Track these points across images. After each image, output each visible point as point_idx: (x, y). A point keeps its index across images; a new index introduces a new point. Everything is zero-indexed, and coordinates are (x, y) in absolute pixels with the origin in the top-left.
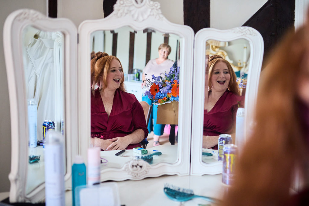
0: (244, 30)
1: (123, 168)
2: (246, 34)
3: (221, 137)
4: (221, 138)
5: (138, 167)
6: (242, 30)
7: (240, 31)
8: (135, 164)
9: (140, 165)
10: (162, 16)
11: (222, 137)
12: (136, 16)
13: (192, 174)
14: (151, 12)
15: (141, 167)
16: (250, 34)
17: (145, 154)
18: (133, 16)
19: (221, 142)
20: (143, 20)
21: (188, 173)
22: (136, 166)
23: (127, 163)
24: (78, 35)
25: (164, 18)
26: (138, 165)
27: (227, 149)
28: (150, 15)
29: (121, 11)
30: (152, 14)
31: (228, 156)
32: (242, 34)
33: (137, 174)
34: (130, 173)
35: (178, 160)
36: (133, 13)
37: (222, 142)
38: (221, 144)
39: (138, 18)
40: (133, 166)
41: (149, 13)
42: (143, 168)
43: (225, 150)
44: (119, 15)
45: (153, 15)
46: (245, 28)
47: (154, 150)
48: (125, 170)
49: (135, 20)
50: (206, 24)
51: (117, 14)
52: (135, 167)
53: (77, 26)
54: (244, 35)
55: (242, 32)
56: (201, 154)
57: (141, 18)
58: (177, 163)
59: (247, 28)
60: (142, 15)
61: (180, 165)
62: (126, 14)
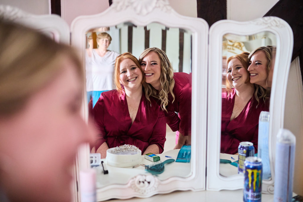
0: (269, 21)
1: (129, 185)
2: (272, 25)
3: (241, 146)
4: (241, 147)
5: (146, 183)
6: (266, 21)
7: (264, 23)
8: (141, 180)
9: (148, 180)
10: (169, 8)
11: (243, 145)
12: (139, 8)
13: (209, 188)
14: (156, 3)
15: (149, 183)
16: (277, 26)
17: (157, 161)
18: (135, 9)
19: (241, 151)
20: (148, 14)
21: (203, 189)
22: (143, 182)
23: (133, 178)
24: (71, 34)
25: (173, 10)
26: (145, 180)
27: (250, 164)
28: (156, 7)
29: (121, 4)
30: (158, 5)
31: (250, 171)
32: (267, 26)
33: (145, 191)
34: (137, 190)
35: (192, 173)
36: (135, 5)
37: (242, 151)
38: (242, 153)
39: (141, 11)
40: (140, 182)
41: (154, 5)
42: (151, 183)
43: (247, 165)
44: (118, 8)
45: (159, 7)
46: (270, 19)
47: (166, 156)
48: (130, 187)
49: (138, 14)
50: (222, 15)
51: (116, 7)
52: (142, 183)
53: (69, 24)
54: (269, 26)
55: (266, 24)
56: (219, 161)
57: (145, 11)
58: (190, 176)
59: (272, 18)
60: (146, 8)
61: (194, 179)
62: (127, 6)
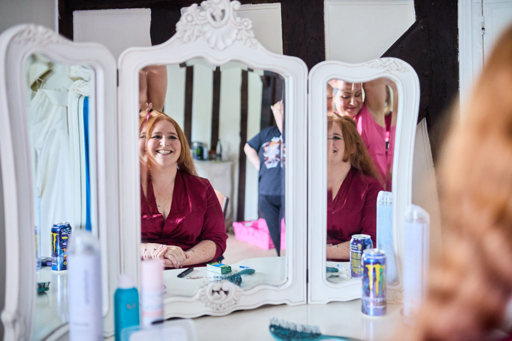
0: (388, 63)
1: (197, 296)
2: (392, 69)
3: (354, 239)
4: (355, 241)
5: (222, 292)
6: (384, 63)
7: (381, 65)
8: (216, 289)
9: (225, 289)
10: (255, 41)
11: (356, 238)
12: (213, 41)
13: (312, 301)
14: (237, 34)
15: (226, 293)
16: (397, 70)
17: (227, 272)
18: (208, 41)
19: (354, 247)
20: (225, 48)
21: (303, 301)
22: (218, 292)
23: (203, 287)
24: (118, 71)
25: (259, 45)
26: (221, 289)
27: (368, 257)
28: (236, 39)
29: (189, 33)
30: (239, 38)
31: (370, 267)
32: (386, 69)
33: (221, 306)
34: (209, 304)
35: (287, 278)
36: (208, 35)
37: (356, 246)
38: (355, 250)
39: (216, 44)
40: (213, 291)
41: (234, 36)
42: (229, 295)
43: (365, 259)
44: (185, 38)
45: (241, 39)
46: (389, 60)
48: (200, 300)
49: (212, 48)
51: (183, 36)
52: (216, 293)
53: (116, 57)
54: (387, 70)
55: (385, 67)
56: (324, 267)
57: (221, 45)
58: (285, 283)
59: (392, 59)
60: (223, 40)
61: (290, 286)
62: (197, 37)
